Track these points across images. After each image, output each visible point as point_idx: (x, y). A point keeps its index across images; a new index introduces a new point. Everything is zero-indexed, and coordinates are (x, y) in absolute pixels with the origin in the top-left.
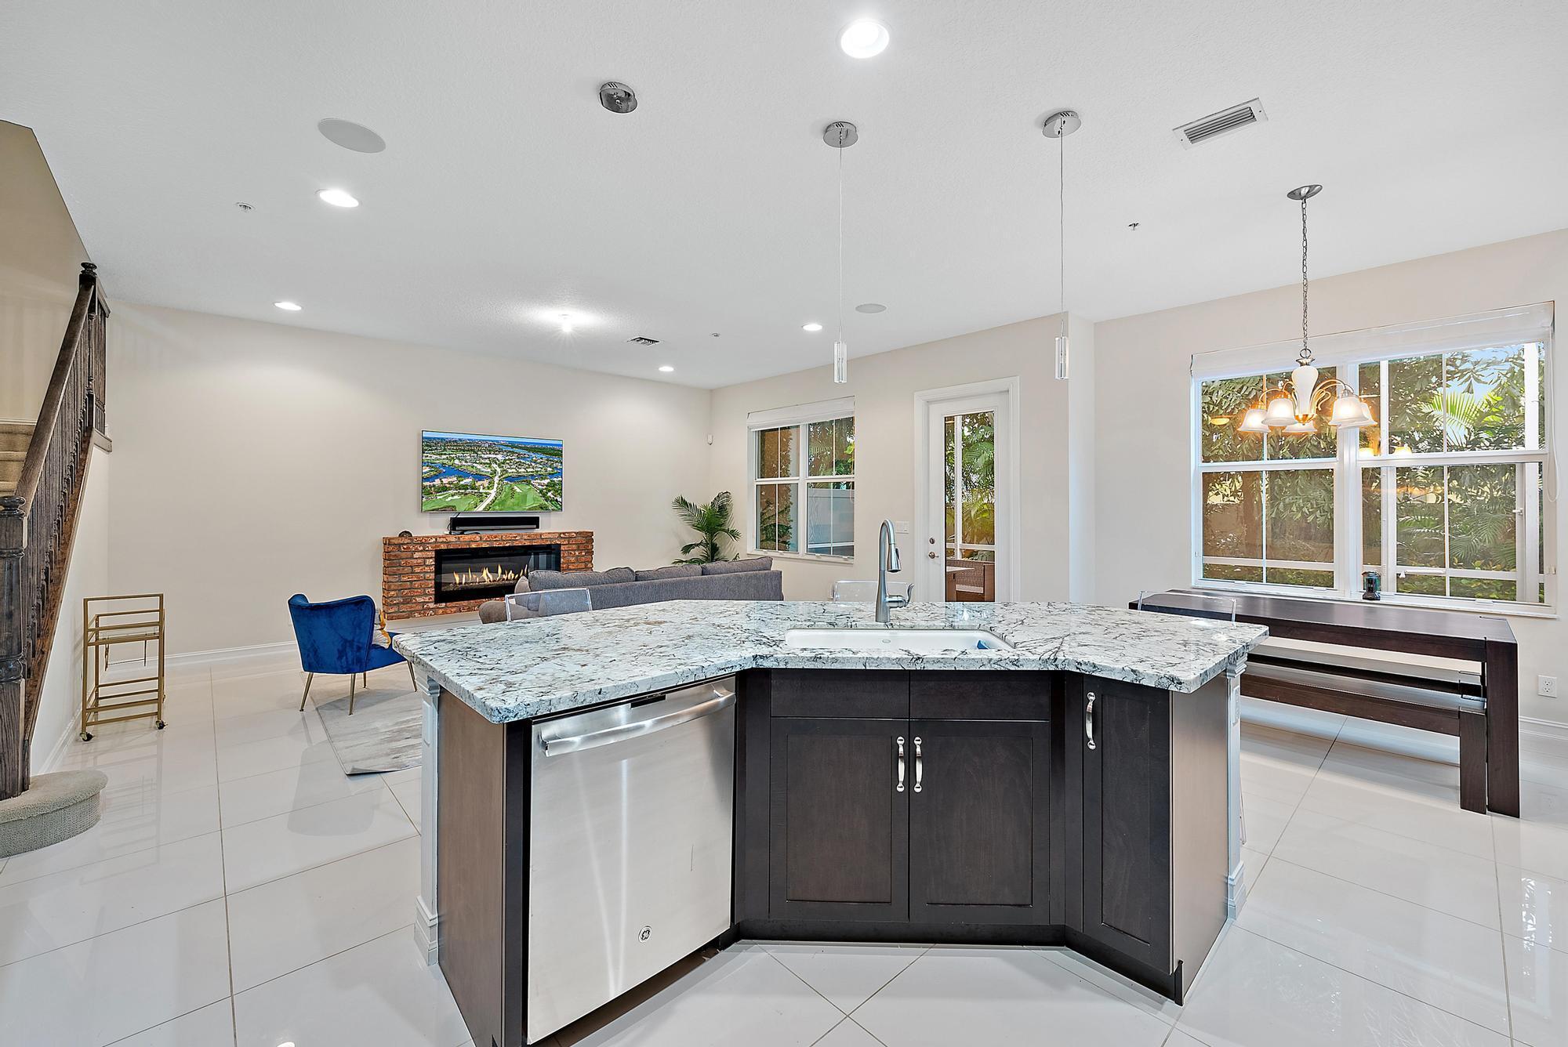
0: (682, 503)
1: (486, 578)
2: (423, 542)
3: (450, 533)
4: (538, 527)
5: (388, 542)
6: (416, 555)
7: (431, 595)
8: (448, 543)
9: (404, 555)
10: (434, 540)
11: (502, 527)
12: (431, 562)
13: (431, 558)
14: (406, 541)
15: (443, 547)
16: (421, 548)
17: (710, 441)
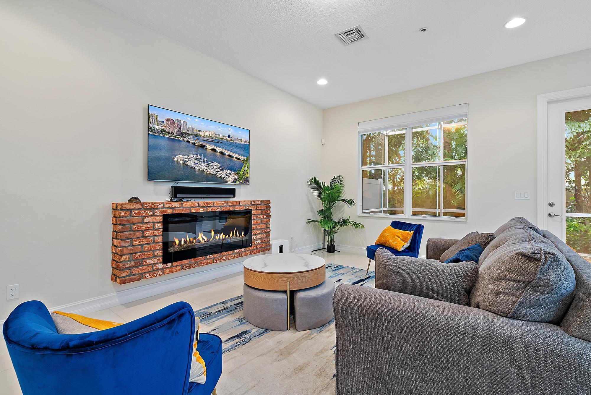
0: (314, 182)
1: (201, 239)
2: (152, 207)
3: (171, 200)
4: (234, 197)
5: (116, 208)
6: (147, 220)
7: (159, 256)
8: (173, 208)
9: (135, 220)
10: (162, 205)
11: (211, 195)
12: (159, 226)
13: (159, 222)
14: (138, 206)
15: (169, 212)
16: (151, 213)
17: (323, 142)
